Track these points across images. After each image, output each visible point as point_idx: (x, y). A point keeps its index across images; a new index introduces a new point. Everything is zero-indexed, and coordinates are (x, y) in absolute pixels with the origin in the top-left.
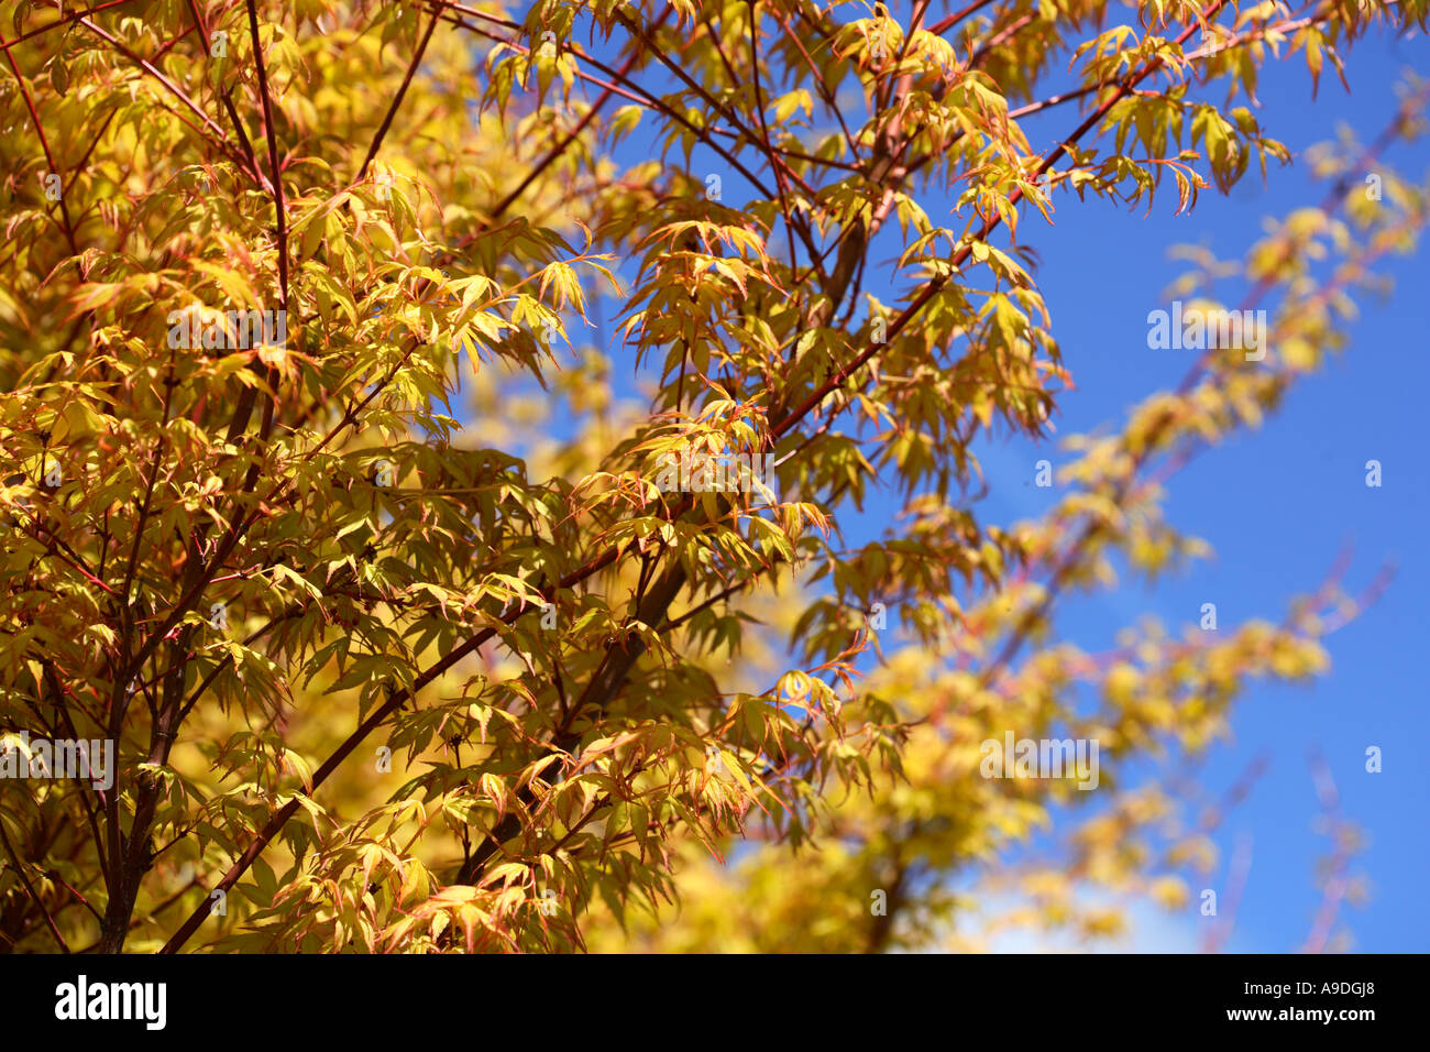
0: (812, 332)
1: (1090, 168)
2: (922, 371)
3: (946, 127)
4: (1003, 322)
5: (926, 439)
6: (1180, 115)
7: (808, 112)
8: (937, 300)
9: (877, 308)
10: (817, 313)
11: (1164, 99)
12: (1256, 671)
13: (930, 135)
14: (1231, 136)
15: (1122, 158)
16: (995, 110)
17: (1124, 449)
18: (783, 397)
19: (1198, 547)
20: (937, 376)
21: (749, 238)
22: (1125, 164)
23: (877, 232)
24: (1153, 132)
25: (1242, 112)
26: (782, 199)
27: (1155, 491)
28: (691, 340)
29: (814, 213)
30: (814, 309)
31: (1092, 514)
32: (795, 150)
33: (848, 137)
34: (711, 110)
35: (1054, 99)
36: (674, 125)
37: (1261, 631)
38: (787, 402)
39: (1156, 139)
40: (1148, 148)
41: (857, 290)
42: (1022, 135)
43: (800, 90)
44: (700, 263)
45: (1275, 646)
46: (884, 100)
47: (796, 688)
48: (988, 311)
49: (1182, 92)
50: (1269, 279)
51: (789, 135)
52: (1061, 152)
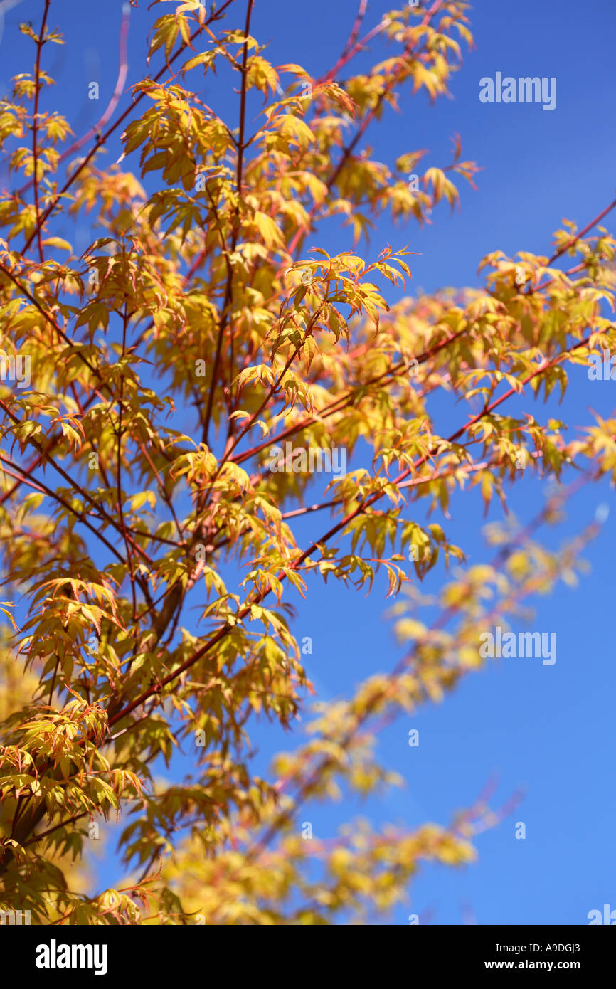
0: (142, 656)
1: (333, 560)
2: (214, 681)
3: (240, 526)
4: (269, 655)
5: (215, 721)
6: (395, 527)
7: (152, 505)
8: (227, 638)
9: (189, 637)
10: (147, 643)
11: (385, 516)
12: (429, 858)
13: (230, 528)
14: (427, 544)
15: (354, 557)
16: (274, 519)
17: (352, 712)
18: (120, 695)
19: (395, 779)
20: (224, 685)
21: (105, 592)
22: (356, 561)
23: (191, 588)
24: (376, 537)
25: (436, 527)
26: (130, 565)
27: (370, 739)
28: (61, 656)
29: (151, 575)
30: (144, 641)
31: (327, 755)
32: (142, 530)
33: (177, 524)
34: (88, 503)
35: (315, 507)
36: (63, 510)
37: (433, 831)
38: (124, 697)
39: (378, 542)
40: (373, 546)
41: (175, 624)
42: (290, 533)
43: (148, 491)
44: (72, 608)
45: (442, 843)
46: (203, 504)
47: (111, 902)
48: (260, 647)
49: (397, 513)
50: (454, 608)
51: (139, 520)
52: (314, 548)
